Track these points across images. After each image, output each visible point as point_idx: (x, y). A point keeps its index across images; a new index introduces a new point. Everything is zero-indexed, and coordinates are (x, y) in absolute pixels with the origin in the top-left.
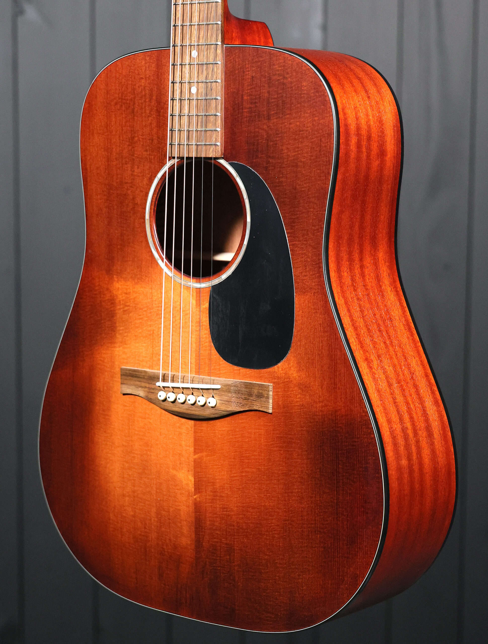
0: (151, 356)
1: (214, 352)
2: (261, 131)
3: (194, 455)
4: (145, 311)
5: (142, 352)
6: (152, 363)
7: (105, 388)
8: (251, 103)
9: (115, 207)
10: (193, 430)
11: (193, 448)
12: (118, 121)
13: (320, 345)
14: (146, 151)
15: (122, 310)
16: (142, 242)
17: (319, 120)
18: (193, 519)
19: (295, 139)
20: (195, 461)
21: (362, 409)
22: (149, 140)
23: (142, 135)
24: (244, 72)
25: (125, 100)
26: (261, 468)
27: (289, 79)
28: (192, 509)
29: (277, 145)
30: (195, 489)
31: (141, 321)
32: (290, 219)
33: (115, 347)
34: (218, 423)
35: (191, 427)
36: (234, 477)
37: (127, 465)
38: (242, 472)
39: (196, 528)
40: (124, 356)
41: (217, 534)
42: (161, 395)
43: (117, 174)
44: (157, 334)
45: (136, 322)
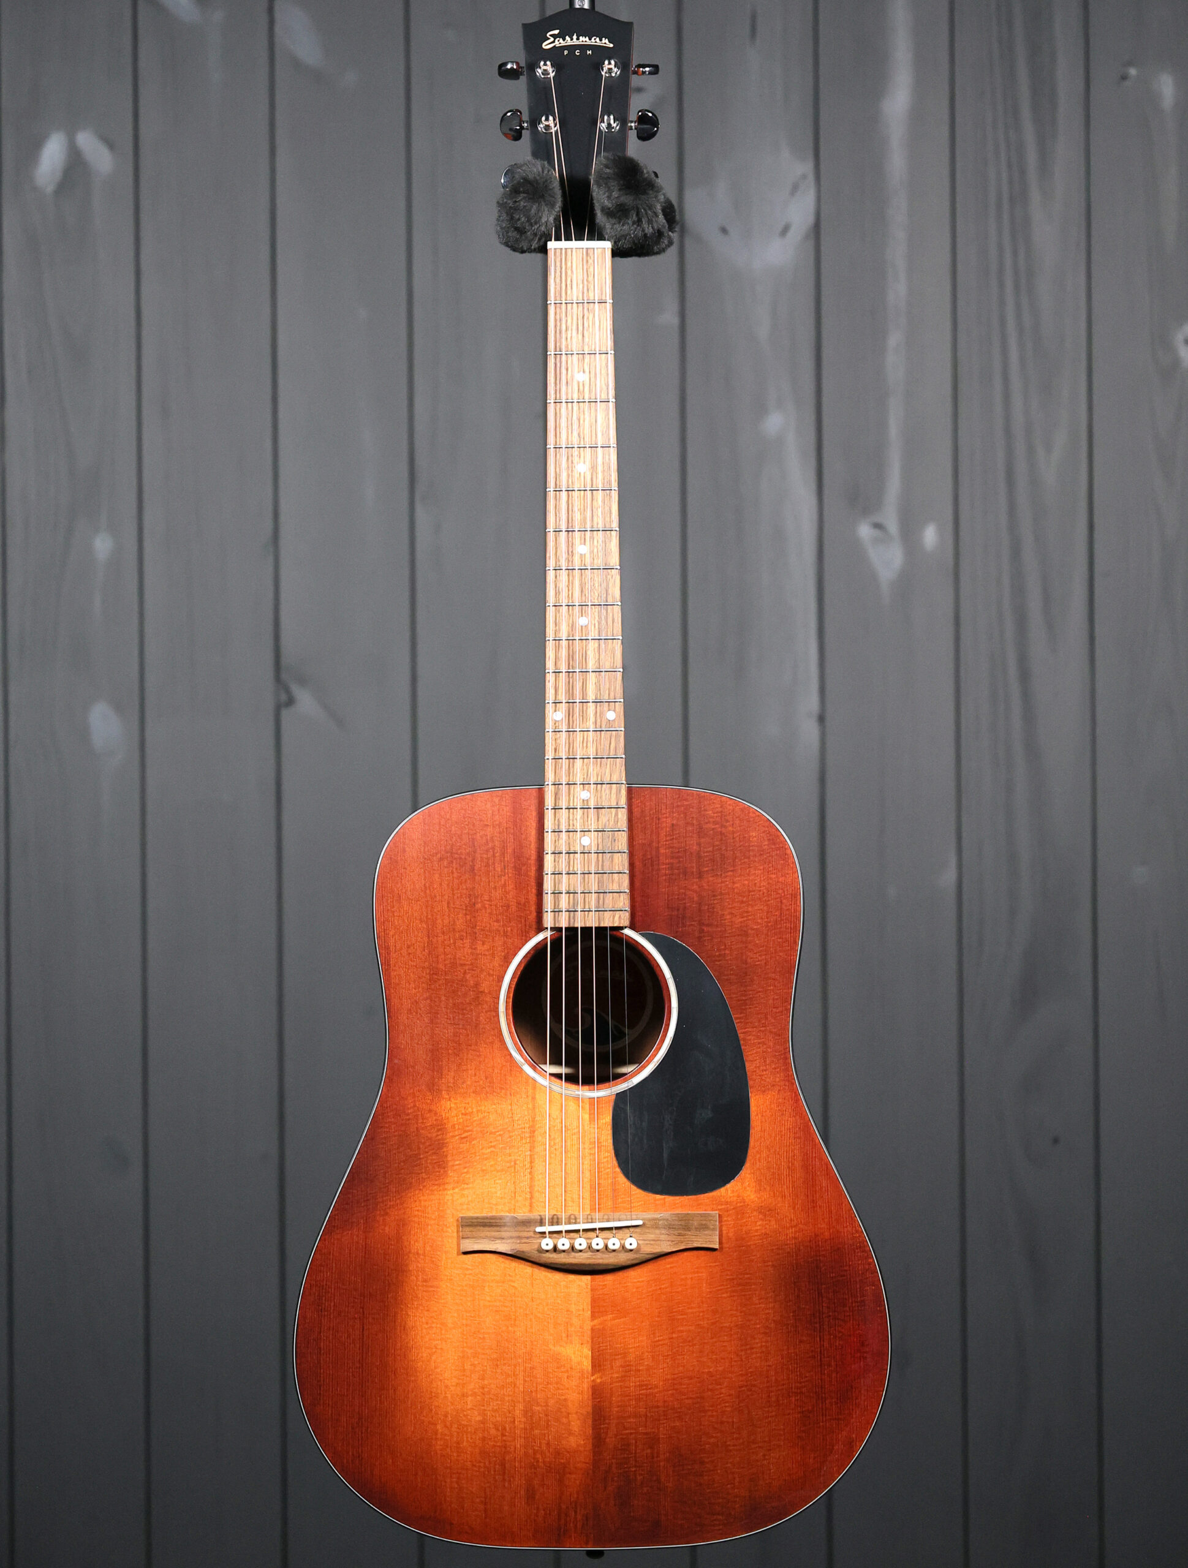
1: (622, 1179)
2: (688, 893)
3: (592, 1320)
4: (500, 1135)
5: (496, 1193)
6: (515, 1206)
7: (428, 1248)
8: (672, 858)
9: (443, 998)
10: (589, 1287)
11: (589, 1312)
12: (446, 883)
13: (791, 1155)
14: (498, 921)
15: (457, 1137)
16: (492, 1043)
17: (777, 877)
18: (590, 1409)
19: (742, 902)
20: (592, 1330)
21: (854, 1229)
22: (502, 906)
23: (490, 900)
24: (659, 819)
25: (457, 854)
26: (702, 1323)
27: (731, 829)
28: (587, 1395)
29: (715, 910)
30: (593, 1366)
31: (492, 1149)
32: (739, 1000)
33: (444, 1190)
34: (632, 1273)
35: (586, 1285)
36: (659, 1341)
37: (470, 1351)
38: (672, 1333)
39: (594, 1420)
40: (463, 1199)
41: (630, 1422)
42: (547, 1243)
43: (445, 953)
44: (521, 1165)
45: (484, 1151)
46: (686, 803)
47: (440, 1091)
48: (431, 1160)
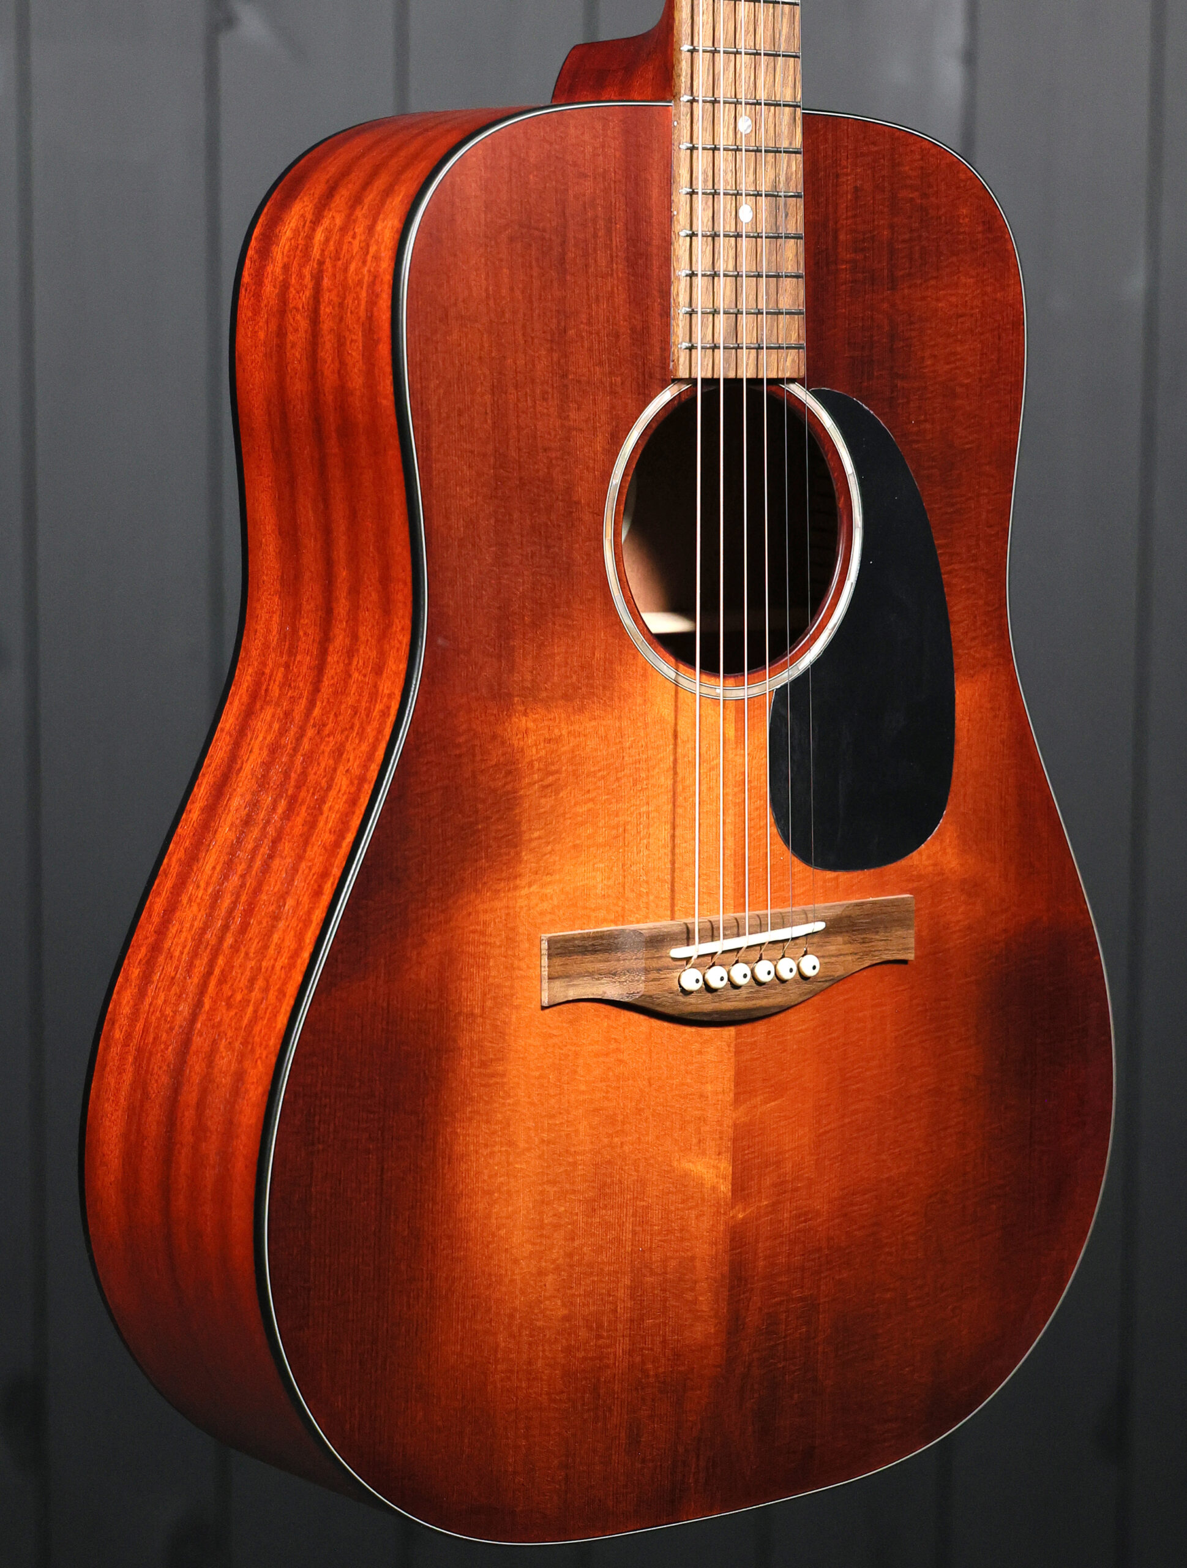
0: (621, 890)
1: (780, 847)
2: (876, 316)
3: (736, 1109)
4: (603, 777)
5: (595, 887)
6: (623, 908)
7: (489, 1003)
8: (855, 250)
9: (516, 515)
10: (732, 1049)
11: (732, 1095)
12: (520, 286)
13: (1004, 786)
14: (601, 364)
15: (537, 786)
18: (725, 1269)
19: (948, 335)
20: (735, 1125)
22: (608, 336)
23: (589, 323)
24: (837, 176)
25: (537, 229)
26: (883, 1093)
28: (723, 1245)
29: (912, 349)
30: (734, 1191)
31: (590, 805)
32: (944, 513)
33: (516, 888)
34: (794, 1016)
35: (729, 1044)
36: (825, 1133)
37: (551, 1190)
38: (843, 1116)
39: (731, 1288)
40: (545, 906)
41: (781, 1283)
42: (690, 979)
43: (519, 428)
44: (634, 832)
45: (579, 810)
46: (874, 149)
47: (510, 695)
48: (497, 831)
